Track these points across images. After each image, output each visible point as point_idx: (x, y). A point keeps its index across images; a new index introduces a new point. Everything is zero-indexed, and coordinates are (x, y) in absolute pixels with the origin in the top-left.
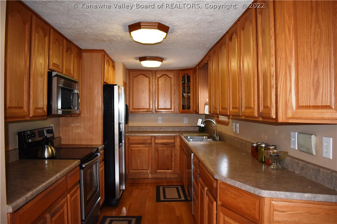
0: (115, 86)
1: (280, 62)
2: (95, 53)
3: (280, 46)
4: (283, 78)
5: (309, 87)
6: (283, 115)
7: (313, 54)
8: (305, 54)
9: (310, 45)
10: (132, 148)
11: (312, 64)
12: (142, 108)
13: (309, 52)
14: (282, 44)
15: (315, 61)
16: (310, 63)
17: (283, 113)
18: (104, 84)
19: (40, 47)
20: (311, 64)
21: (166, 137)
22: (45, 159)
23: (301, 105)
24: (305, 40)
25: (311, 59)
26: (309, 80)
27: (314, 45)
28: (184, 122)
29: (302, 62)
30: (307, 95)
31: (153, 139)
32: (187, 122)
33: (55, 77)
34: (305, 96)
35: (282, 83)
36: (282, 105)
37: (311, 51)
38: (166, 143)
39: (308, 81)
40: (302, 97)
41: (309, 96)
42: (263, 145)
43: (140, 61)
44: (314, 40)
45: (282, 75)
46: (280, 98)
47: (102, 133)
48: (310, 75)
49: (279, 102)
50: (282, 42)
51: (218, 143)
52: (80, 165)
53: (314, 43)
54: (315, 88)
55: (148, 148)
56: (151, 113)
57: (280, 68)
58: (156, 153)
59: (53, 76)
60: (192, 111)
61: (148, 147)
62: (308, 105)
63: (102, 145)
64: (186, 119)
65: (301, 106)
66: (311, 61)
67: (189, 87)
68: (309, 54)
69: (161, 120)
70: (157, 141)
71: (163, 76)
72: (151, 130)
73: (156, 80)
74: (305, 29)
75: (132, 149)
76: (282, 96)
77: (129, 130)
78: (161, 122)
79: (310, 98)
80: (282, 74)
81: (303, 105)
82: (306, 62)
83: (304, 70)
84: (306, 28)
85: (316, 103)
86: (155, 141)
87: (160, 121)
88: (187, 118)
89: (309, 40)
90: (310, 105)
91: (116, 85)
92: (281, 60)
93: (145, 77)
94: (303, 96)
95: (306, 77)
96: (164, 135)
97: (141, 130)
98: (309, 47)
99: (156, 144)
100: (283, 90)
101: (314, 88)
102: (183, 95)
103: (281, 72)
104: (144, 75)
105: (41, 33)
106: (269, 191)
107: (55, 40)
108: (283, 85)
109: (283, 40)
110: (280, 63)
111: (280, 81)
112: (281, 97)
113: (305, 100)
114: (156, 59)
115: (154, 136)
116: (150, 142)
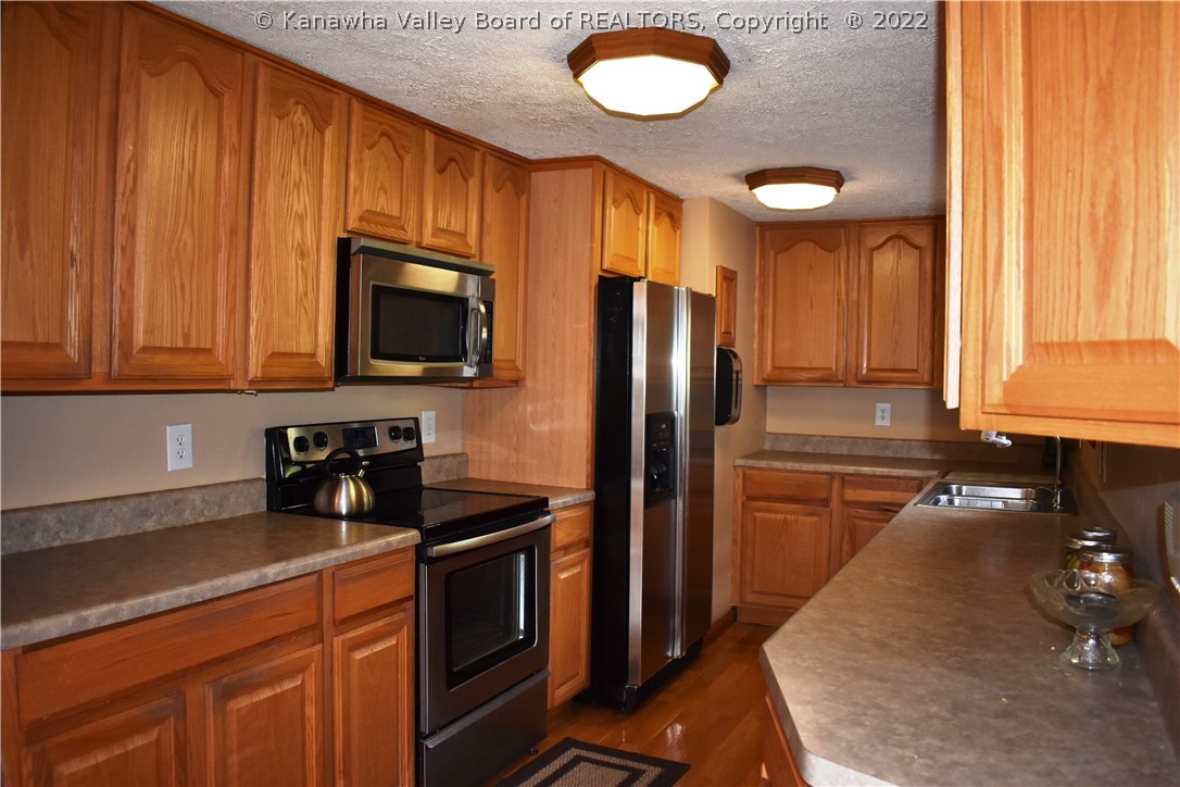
0: (635, 284)
2: (572, 171)
5: (1074, 235)
7: (1091, 53)
8: (1061, 56)
10: (758, 515)
11: (1088, 105)
12: (809, 366)
15: (1100, 88)
16: (1079, 104)
18: (600, 276)
19: (295, 160)
20: (1084, 109)
21: (884, 480)
22: (339, 517)
23: (1042, 341)
25: (1086, 79)
26: (1076, 199)
30: (1066, 283)
31: (836, 485)
33: (357, 255)
34: (1058, 290)
38: (886, 504)
39: (1069, 204)
40: (1044, 295)
41: (1074, 291)
43: (751, 188)
47: (589, 449)
51: (1058, 518)
52: (420, 550)
55: (815, 519)
56: (842, 385)
58: (847, 538)
59: (353, 251)
61: (818, 515)
62: (1071, 338)
63: (587, 489)
65: (1039, 344)
66: (1085, 92)
68: (1077, 54)
69: (888, 415)
70: (850, 494)
71: (889, 244)
72: (845, 452)
73: (863, 261)
75: (755, 517)
77: (767, 447)
78: (887, 423)
79: (1078, 297)
81: (1048, 340)
82: (1064, 101)
85: (1104, 327)
86: (841, 494)
87: (883, 418)
90: (1079, 339)
91: (639, 279)
92: (973, 107)
93: (818, 248)
94: (1051, 289)
95: (1063, 182)
96: (878, 470)
97: (809, 449)
99: (846, 503)
101: (1095, 240)
104: (814, 242)
105: (299, 116)
107: (376, 137)
113: (1058, 312)
114: (804, 176)
115: (839, 473)
116: (825, 496)
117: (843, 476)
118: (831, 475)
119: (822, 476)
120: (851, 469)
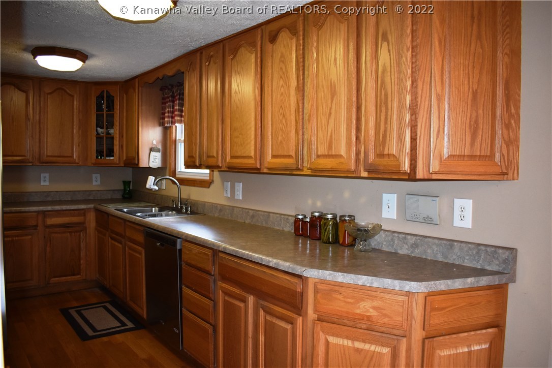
1: (423, 88)
3: (423, 64)
4: (425, 113)
5: (464, 128)
6: (425, 167)
7: (471, 83)
8: (461, 82)
9: (468, 70)
11: (470, 96)
13: (467, 79)
14: (427, 61)
16: (466, 95)
17: (425, 165)
20: (468, 97)
21: (67, 212)
24: (462, 61)
26: (465, 118)
27: (474, 70)
28: (94, 183)
29: (457, 93)
30: (461, 139)
31: (40, 217)
32: (99, 183)
34: (459, 142)
35: (424, 121)
36: (423, 152)
37: (469, 79)
38: (69, 224)
39: (463, 119)
41: (464, 142)
42: (330, 216)
44: (474, 62)
45: (424, 108)
46: (420, 142)
48: (466, 112)
49: (419, 148)
50: (426, 58)
53: (474, 67)
54: (472, 131)
55: (30, 237)
56: (31, 164)
57: (421, 97)
58: (49, 244)
60: (118, 162)
61: (31, 235)
64: (96, 178)
66: (469, 92)
67: (111, 117)
68: (466, 82)
69: (47, 179)
70: (50, 221)
72: (26, 201)
73: (42, 99)
74: (462, 45)
76: (424, 140)
79: (465, 144)
80: (424, 106)
81: (455, 154)
83: (458, 103)
84: (464, 44)
85: (473, 152)
86: (44, 222)
87: (45, 181)
88: (98, 175)
89: (467, 62)
90: (465, 154)
92: (423, 84)
93: (17, 90)
94: (456, 141)
95: (461, 113)
96: (64, 207)
98: (467, 71)
99: (47, 226)
100: (425, 131)
101: (470, 131)
102: (97, 130)
103: (423, 103)
106: (426, 283)
108: (426, 123)
109: (427, 56)
110: (422, 90)
111: (422, 116)
112: (422, 141)
113: (458, 148)
115: (42, 211)
116: (35, 224)
117: (44, 212)
118: (38, 212)
119: (34, 214)
120: (49, 208)
